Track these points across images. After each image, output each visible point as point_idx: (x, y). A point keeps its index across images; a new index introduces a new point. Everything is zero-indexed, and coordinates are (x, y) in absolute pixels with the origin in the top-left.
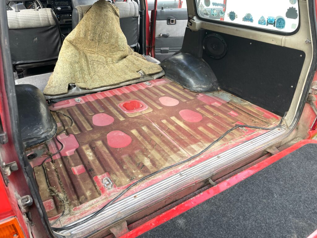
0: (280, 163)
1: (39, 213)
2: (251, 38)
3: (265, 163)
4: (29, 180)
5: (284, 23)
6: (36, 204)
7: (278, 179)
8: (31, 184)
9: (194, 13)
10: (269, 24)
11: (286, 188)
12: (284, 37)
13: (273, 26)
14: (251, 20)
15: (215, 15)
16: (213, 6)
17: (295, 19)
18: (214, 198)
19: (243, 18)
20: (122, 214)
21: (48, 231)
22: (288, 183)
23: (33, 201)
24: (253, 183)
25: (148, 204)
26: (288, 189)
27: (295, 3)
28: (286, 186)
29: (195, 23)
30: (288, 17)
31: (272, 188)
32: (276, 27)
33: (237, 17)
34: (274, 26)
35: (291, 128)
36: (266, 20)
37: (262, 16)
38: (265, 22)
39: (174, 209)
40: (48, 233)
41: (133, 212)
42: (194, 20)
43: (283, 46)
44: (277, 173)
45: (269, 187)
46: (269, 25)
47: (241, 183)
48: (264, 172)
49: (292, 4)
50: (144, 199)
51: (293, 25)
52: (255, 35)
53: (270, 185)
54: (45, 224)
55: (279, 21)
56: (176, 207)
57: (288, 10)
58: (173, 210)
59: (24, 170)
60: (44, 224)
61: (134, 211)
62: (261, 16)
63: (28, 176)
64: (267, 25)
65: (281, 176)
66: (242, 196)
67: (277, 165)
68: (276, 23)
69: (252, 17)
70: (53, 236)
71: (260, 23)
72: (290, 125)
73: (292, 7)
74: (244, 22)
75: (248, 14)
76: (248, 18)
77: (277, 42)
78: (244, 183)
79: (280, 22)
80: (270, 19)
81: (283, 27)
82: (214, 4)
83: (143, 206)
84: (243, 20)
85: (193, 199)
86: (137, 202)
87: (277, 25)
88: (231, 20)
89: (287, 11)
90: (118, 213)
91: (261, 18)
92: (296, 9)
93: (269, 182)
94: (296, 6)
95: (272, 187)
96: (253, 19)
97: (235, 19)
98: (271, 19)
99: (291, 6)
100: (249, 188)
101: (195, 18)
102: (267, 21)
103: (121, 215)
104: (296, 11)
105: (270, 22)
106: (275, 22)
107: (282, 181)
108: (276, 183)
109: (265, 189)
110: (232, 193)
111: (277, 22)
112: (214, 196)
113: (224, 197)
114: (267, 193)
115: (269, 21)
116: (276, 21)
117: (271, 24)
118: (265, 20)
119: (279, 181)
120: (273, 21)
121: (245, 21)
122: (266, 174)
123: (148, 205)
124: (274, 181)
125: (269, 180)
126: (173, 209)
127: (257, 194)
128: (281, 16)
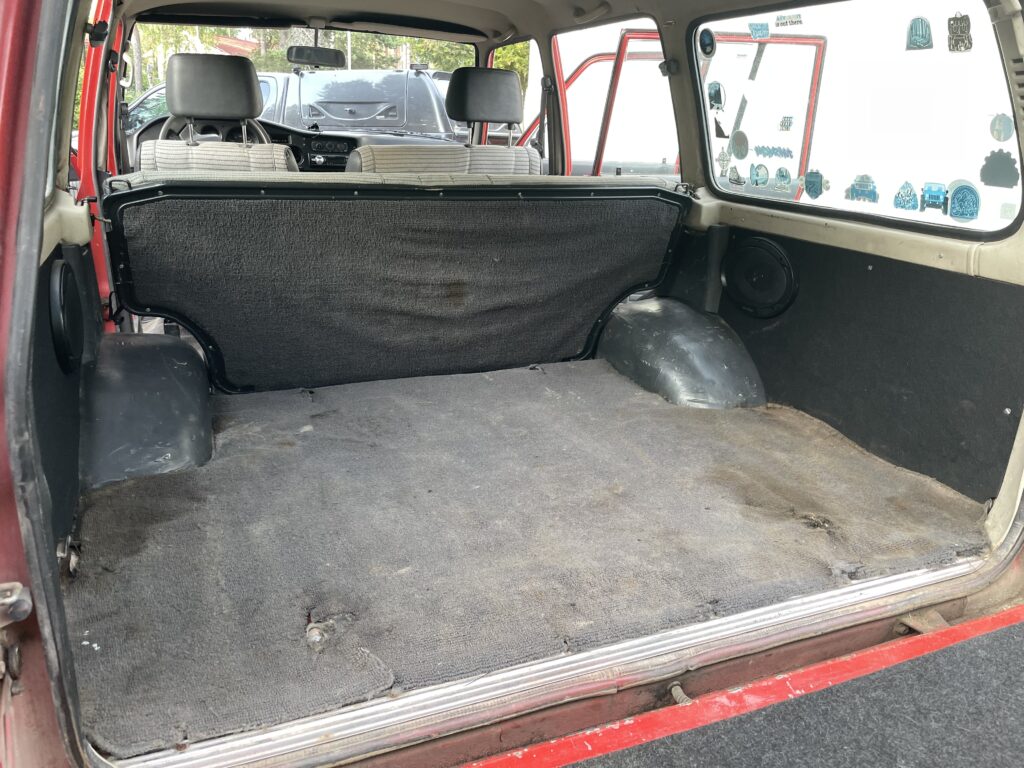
0: (941, 660)
1: (46, 657)
2: (869, 249)
3: (886, 655)
4: (28, 530)
5: (976, 203)
6: (40, 624)
7: (921, 713)
8: (34, 545)
9: (700, 178)
10: (929, 206)
11: (948, 744)
12: (975, 247)
13: (940, 211)
14: (873, 196)
15: (763, 183)
16: (758, 155)
17: (1012, 187)
18: (668, 742)
19: (847, 191)
20: (337, 743)
21: (65, 735)
22: (960, 730)
23: (34, 608)
24: (825, 712)
25: (430, 729)
26: (955, 749)
27: (1007, 138)
28: (951, 739)
29: (699, 207)
30: (986, 184)
31: (895, 738)
32: (951, 215)
33: (828, 188)
34: (945, 212)
35: (1004, 553)
36: (919, 194)
37: (907, 183)
38: (916, 201)
39: (518, 754)
40: (66, 740)
41: (375, 744)
42: (699, 199)
43: (973, 275)
44: (923, 691)
45: (883, 735)
46: (927, 209)
47: (782, 707)
48: (873, 681)
49: (999, 139)
50: (425, 707)
51: (1006, 207)
52: (883, 239)
53: (888, 728)
54: (62, 706)
55: (960, 196)
56: (526, 750)
57: (987, 159)
58: (514, 759)
59: (20, 491)
60: (57, 703)
61: (380, 743)
62: (903, 183)
63: (28, 515)
64: (923, 209)
65: (939, 703)
66: (773, 750)
67: (930, 667)
68: (949, 202)
69: (875, 187)
70: (80, 757)
71: (899, 202)
72: (999, 544)
73: (1001, 151)
74: (849, 201)
75: (862, 177)
76: (862, 189)
77: (952, 263)
78: (790, 708)
79: (963, 199)
80: (930, 189)
81: (973, 214)
82: (760, 151)
83: (414, 733)
84: (847, 197)
85: (596, 734)
86: (397, 714)
87: (953, 208)
88: (811, 196)
89: (984, 163)
90: (323, 737)
91: (903, 188)
92: (1012, 157)
93: (886, 717)
94: (1011, 147)
95: (896, 734)
96: (877, 191)
97: (821, 193)
98: (934, 189)
99: (996, 146)
100: (808, 727)
101: (701, 192)
102: (923, 197)
103: (331, 748)
104: (1014, 161)
105: (932, 201)
106: (946, 199)
107: (937, 721)
108: (915, 725)
109: (868, 738)
110: (742, 735)
111: (953, 198)
112: (672, 736)
113: (707, 743)
114: (873, 753)
115: (927, 196)
116: (949, 196)
117: (934, 205)
118: (915, 195)
119: (925, 718)
120: (942, 197)
121: (853, 198)
122: (879, 692)
123: (432, 732)
124: (909, 718)
125: (888, 710)
126: (515, 754)
127: (835, 751)
128: (963, 181)
